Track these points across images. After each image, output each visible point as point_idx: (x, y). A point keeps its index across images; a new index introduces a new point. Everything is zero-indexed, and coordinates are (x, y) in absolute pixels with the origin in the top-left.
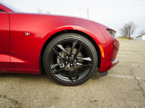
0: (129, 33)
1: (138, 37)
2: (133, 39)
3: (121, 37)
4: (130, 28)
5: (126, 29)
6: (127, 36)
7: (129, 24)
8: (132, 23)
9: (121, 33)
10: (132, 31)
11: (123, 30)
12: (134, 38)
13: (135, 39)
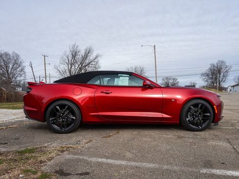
0: (219, 80)
1: (233, 86)
2: (225, 89)
3: (206, 87)
4: (219, 71)
5: (214, 73)
6: (215, 85)
7: (217, 64)
8: (222, 62)
9: (206, 80)
10: (224, 76)
11: (208, 75)
12: (227, 88)
13: (229, 90)
